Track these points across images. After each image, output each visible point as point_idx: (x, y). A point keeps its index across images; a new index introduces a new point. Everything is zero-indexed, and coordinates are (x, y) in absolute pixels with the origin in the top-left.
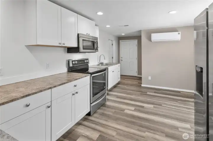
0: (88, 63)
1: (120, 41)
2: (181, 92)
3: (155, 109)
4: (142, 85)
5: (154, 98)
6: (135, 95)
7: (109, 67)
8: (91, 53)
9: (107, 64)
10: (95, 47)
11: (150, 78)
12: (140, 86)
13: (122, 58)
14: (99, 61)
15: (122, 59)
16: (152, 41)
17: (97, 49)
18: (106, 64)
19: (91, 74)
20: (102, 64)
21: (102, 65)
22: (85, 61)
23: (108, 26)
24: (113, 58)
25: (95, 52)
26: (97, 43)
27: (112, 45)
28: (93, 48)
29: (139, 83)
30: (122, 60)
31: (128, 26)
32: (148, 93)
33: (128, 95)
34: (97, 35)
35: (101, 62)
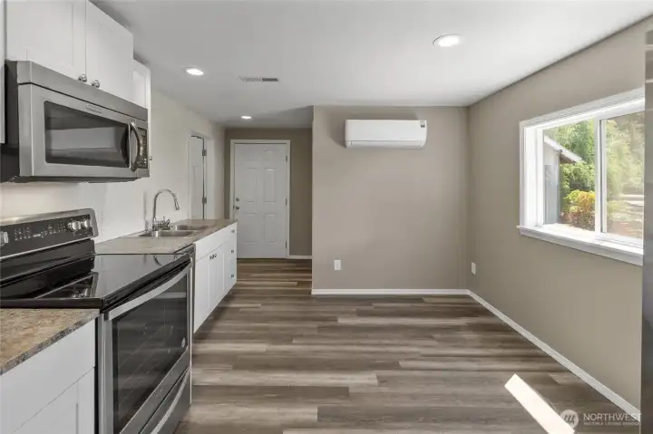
0: (90, 231)
1: (232, 141)
2: (425, 300)
3: (384, 389)
4: (315, 292)
5: (367, 338)
6: (301, 336)
7: (197, 243)
8: (110, 185)
9: (185, 230)
10: (133, 156)
11: (337, 265)
12: (307, 296)
13: (238, 200)
14: (150, 217)
15: (237, 204)
16: (348, 144)
17: (142, 165)
18: (182, 227)
19: (104, 306)
20: (164, 227)
21: (162, 235)
22: (73, 225)
23: (195, 72)
24: (204, 201)
25: (133, 179)
26: (145, 137)
27: (204, 153)
28: (121, 159)
29: (300, 283)
30: (238, 208)
31: (276, 80)
32: (342, 321)
33: (275, 343)
34: (144, 98)
35: (159, 218)
